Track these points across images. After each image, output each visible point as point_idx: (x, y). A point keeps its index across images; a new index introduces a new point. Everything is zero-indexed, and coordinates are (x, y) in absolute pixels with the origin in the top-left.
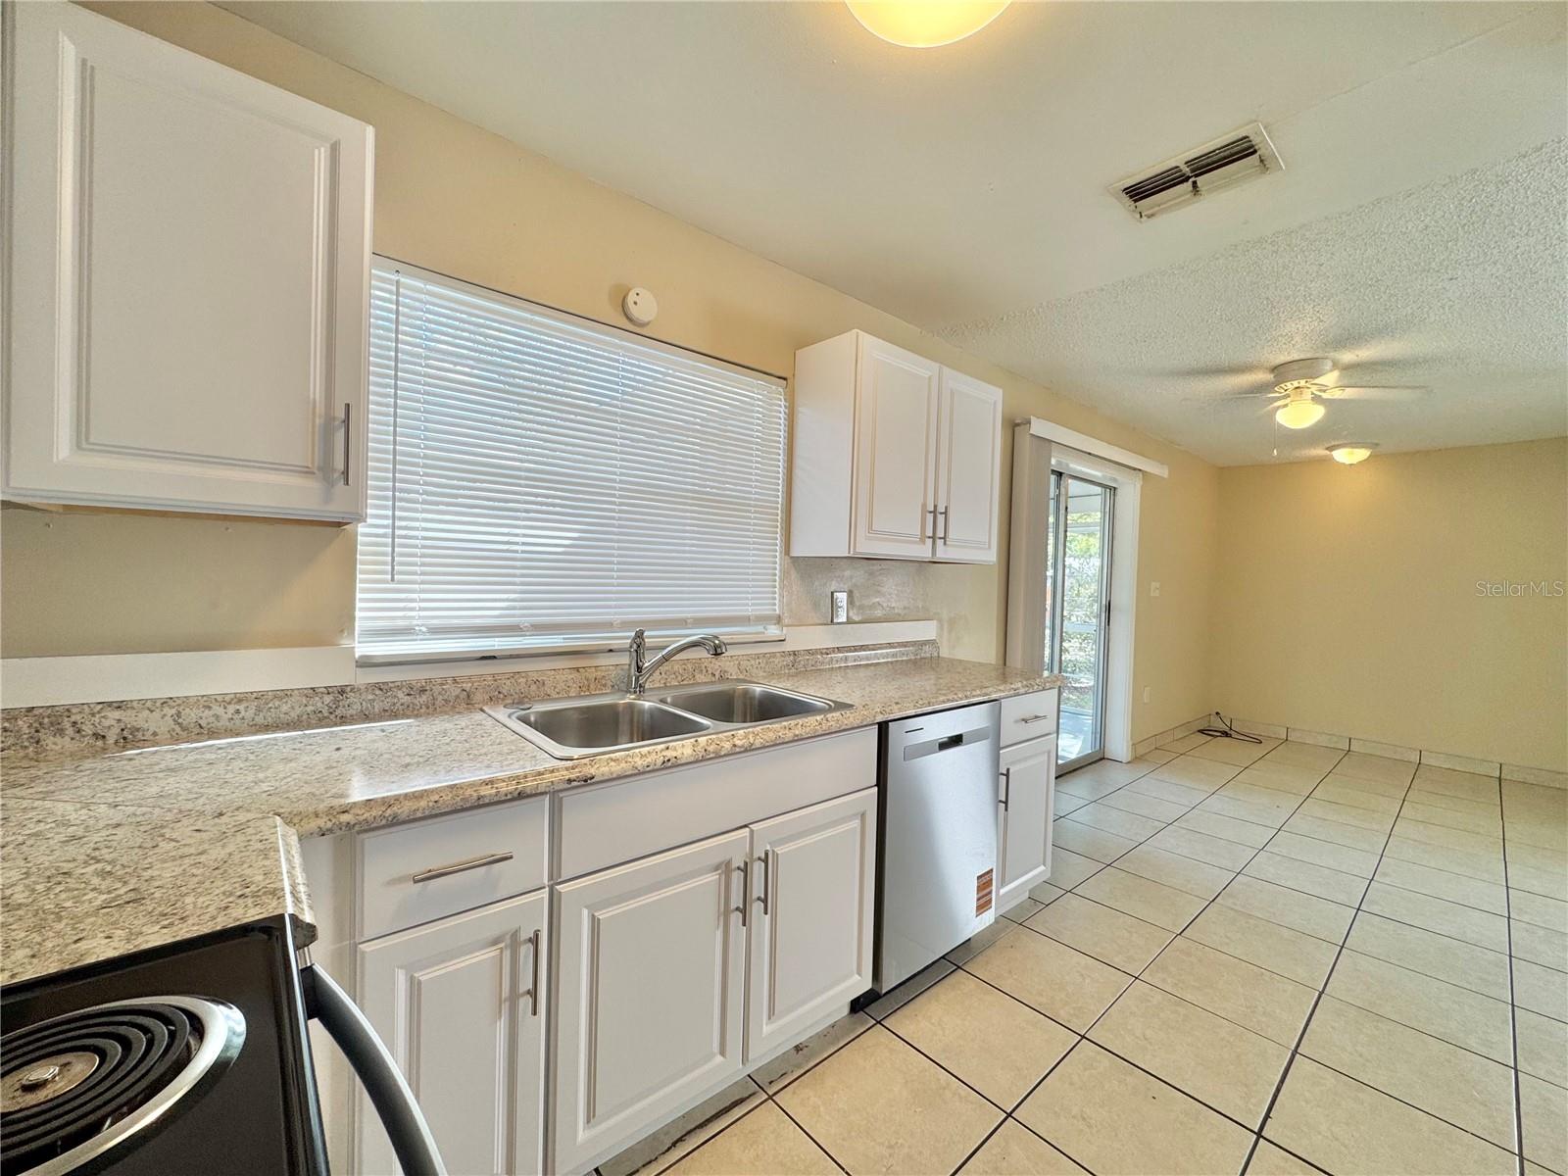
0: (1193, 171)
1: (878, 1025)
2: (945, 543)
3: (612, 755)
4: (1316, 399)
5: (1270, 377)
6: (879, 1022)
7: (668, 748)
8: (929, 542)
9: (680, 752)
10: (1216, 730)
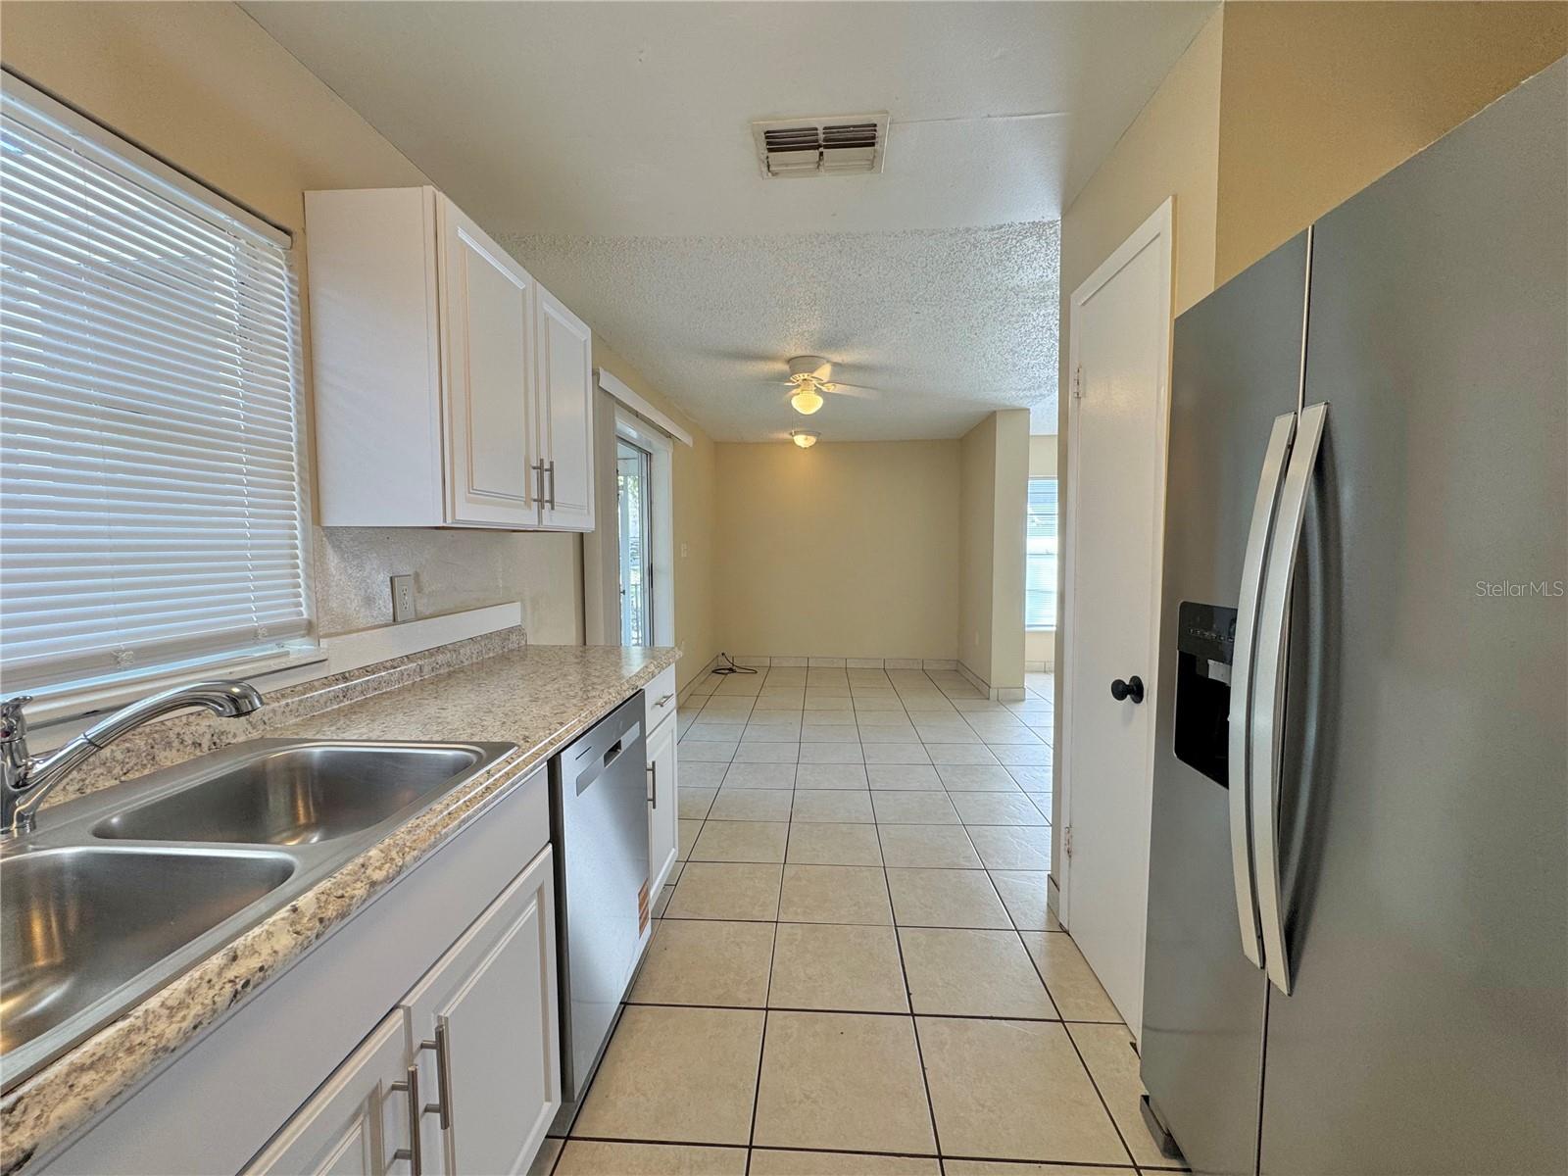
0: (825, 140)
1: (569, 1141)
2: (553, 508)
3: (74, 1057)
4: (818, 391)
5: (785, 368)
6: (568, 1138)
7: (235, 958)
8: (535, 505)
9: (266, 950)
10: (724, 670)
